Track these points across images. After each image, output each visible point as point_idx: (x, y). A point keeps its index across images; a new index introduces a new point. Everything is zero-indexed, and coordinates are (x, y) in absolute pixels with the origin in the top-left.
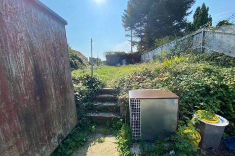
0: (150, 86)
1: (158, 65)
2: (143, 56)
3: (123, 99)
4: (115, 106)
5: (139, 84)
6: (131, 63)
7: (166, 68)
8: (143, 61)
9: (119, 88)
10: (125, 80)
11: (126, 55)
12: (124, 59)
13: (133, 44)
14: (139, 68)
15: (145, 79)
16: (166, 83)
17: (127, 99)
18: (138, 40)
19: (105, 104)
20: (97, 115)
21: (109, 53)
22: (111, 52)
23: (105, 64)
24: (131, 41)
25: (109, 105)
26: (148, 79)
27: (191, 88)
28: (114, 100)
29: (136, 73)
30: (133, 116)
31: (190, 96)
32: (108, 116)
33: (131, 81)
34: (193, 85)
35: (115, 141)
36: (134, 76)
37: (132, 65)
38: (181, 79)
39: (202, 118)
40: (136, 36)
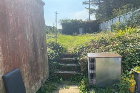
0: (104, 50)
1: (114, 34)
2: (101, 25)
3: (83, 60)
4: (76, 66)
5: (95, 49)
6: (89, 32)
7: (118, 37)
8: (101, 31)
9: (79, 52)
10: (84, 46)
11: (84, 23)
12: (81, 27)
13: (91, 11)
14: (97, 37)
15: (101, 46)
16: (116, 48)
17: (86, 60)
18: (96, 8)
19: (69, 65)
20: (62, 72)
21: (65, 20)
22: (67, 20)
23: (61, 33)
24: (89, 9)
25: (72, 65)
26: (103, 46)
27: (134, 52)
28: (76, 62)
29: (93, 41)
30: (91, 70)
31: (132, 57)
32: (71, 73)
33: (89, 47)
34: (135, 50)
35: (78, 88)
36: (92, 44)
37: (90, 34)
38: (128, 45)
39: (137, 70)
40: (94, 3)
